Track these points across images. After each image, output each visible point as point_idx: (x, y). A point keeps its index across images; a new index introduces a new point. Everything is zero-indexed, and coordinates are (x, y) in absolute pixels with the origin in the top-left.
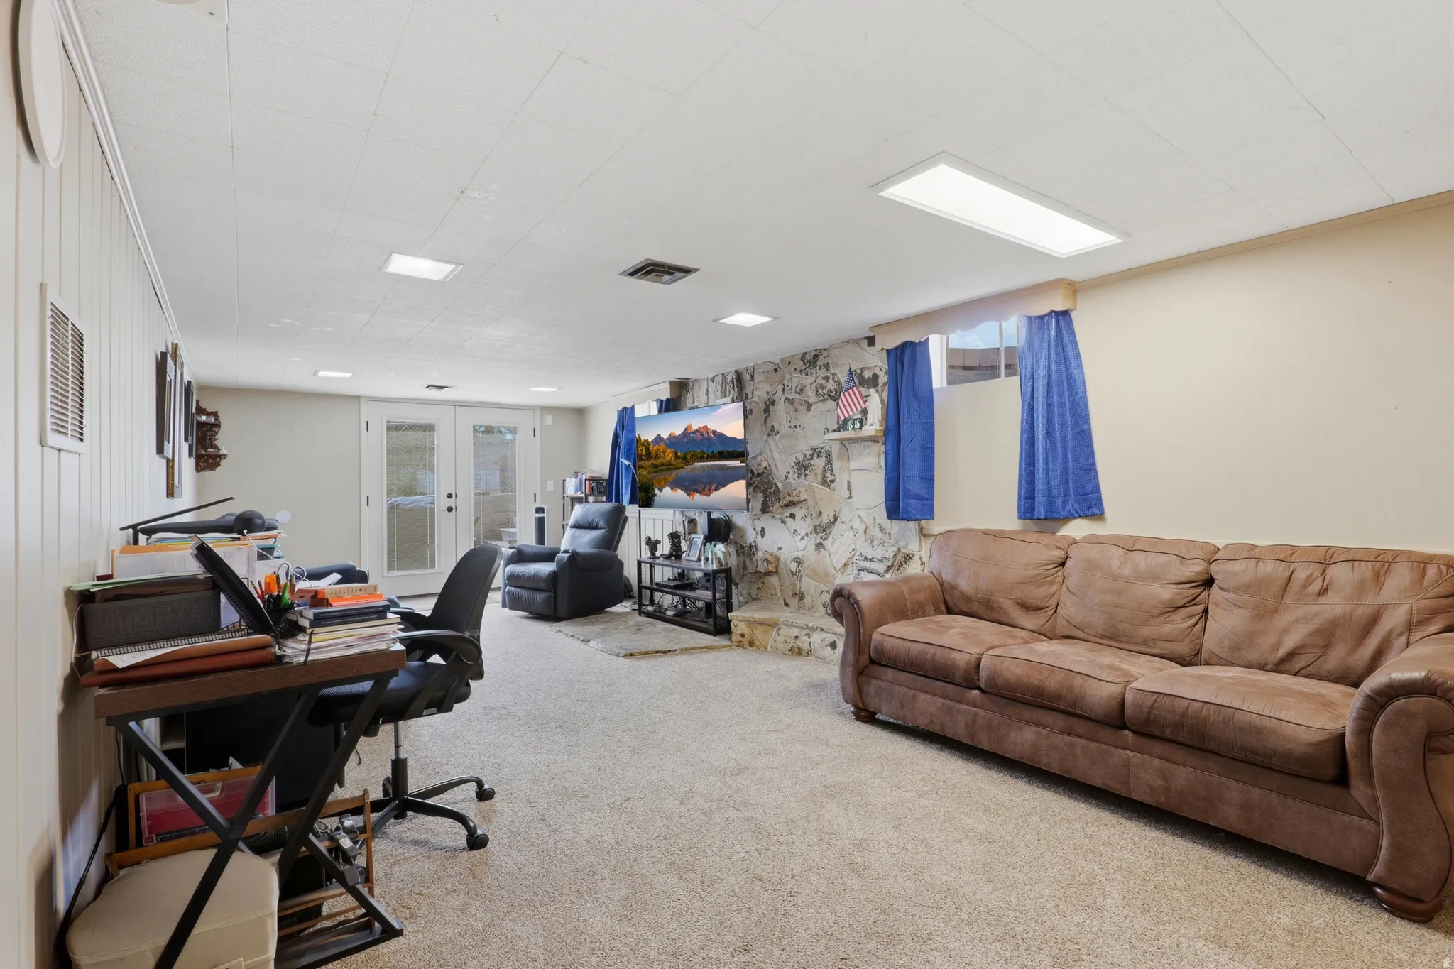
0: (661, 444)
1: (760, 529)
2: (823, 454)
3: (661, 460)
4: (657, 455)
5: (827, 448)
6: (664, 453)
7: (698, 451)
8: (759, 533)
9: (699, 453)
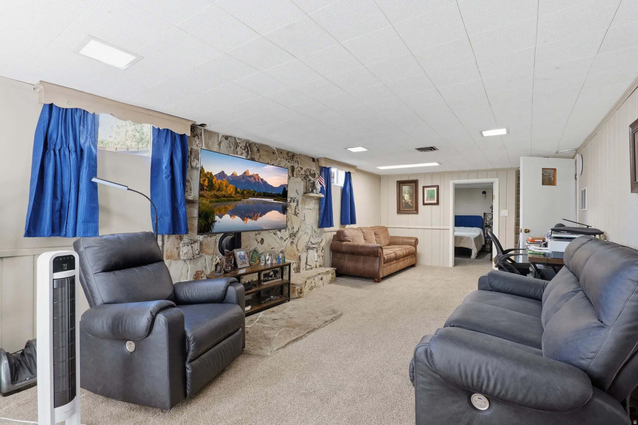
0: (225, 180)
1: (260, 240)
2: (296, 201)
3: (223, 193)
4: (220, 187)
5: (297, 198)
6: (227, 187)
7: (252, 190)
8: (260, 242)
9: (252, 191)
